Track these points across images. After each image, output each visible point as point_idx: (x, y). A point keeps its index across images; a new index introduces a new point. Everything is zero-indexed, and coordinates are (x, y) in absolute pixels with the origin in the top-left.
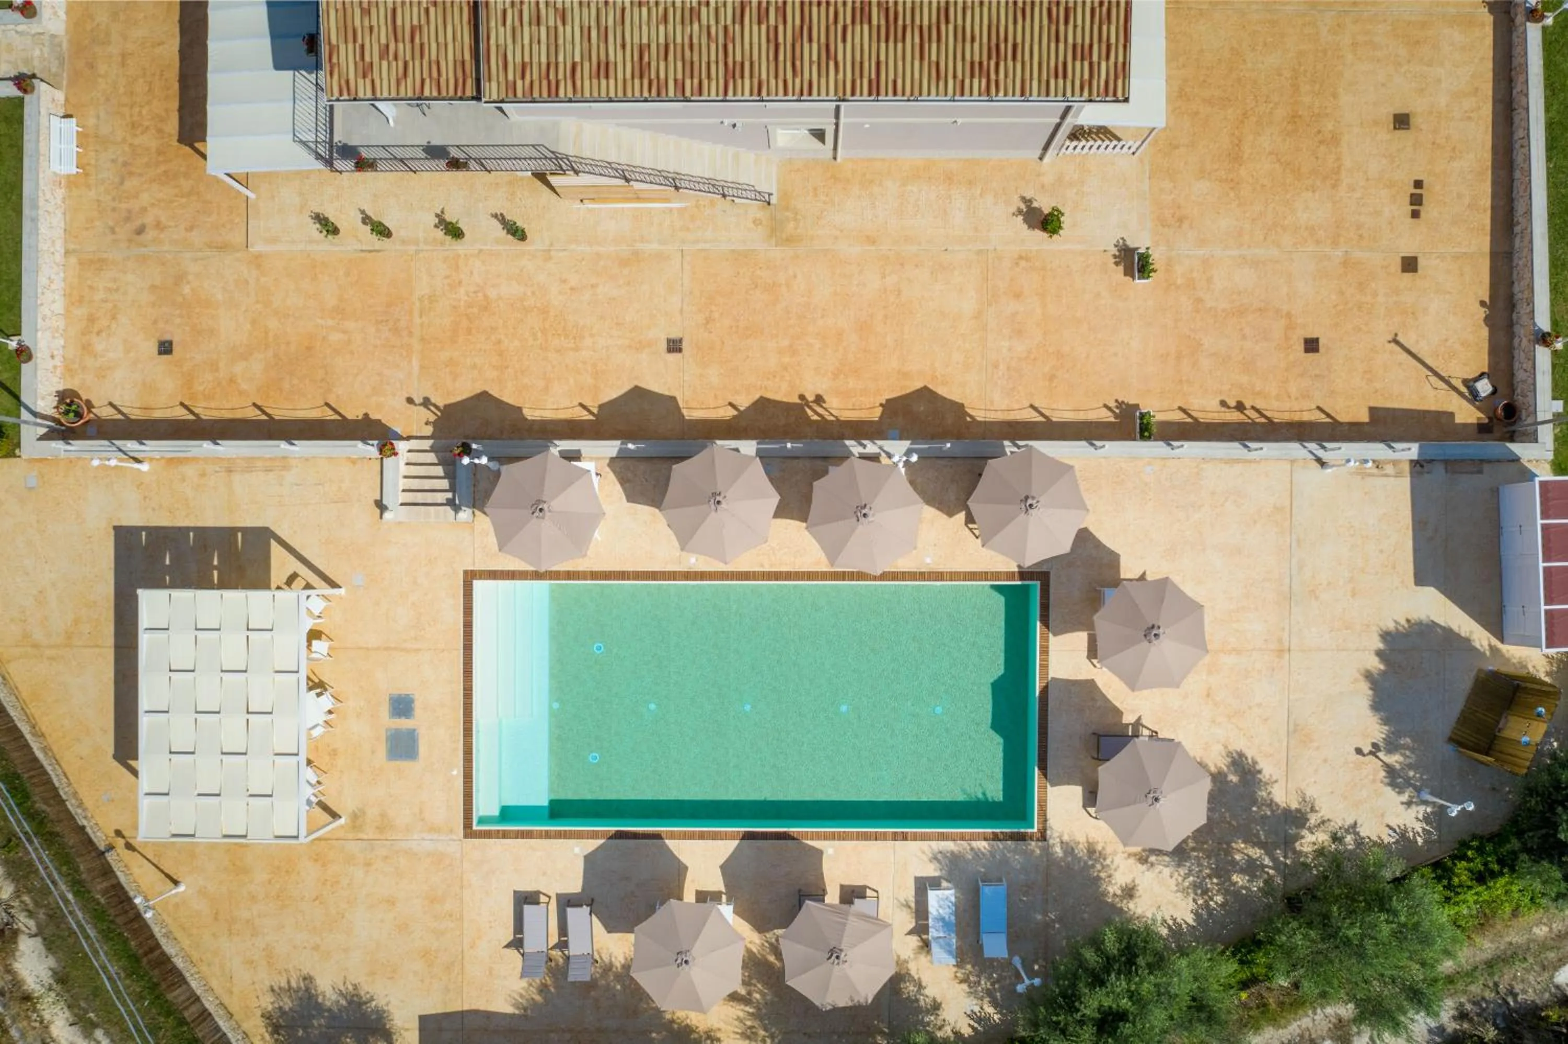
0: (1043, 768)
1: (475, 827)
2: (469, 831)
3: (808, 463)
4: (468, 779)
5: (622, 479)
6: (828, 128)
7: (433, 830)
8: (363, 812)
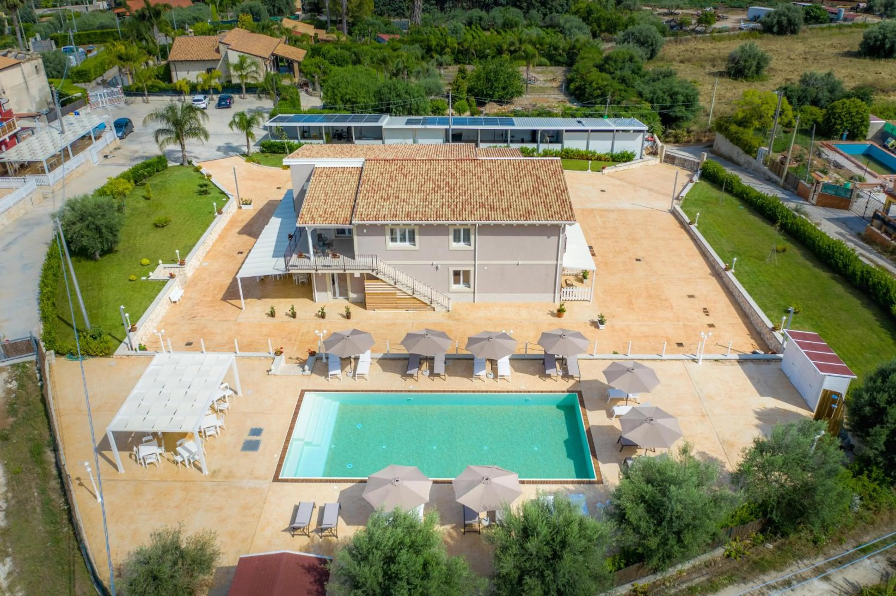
0: (595, 455)
1: (280, 478)
2: (276, 479)
3: (465, 361)
4: (282, 458)
5: (381, 365)
6: (472, 269)
7: (256, 478)
8: (219, 470)
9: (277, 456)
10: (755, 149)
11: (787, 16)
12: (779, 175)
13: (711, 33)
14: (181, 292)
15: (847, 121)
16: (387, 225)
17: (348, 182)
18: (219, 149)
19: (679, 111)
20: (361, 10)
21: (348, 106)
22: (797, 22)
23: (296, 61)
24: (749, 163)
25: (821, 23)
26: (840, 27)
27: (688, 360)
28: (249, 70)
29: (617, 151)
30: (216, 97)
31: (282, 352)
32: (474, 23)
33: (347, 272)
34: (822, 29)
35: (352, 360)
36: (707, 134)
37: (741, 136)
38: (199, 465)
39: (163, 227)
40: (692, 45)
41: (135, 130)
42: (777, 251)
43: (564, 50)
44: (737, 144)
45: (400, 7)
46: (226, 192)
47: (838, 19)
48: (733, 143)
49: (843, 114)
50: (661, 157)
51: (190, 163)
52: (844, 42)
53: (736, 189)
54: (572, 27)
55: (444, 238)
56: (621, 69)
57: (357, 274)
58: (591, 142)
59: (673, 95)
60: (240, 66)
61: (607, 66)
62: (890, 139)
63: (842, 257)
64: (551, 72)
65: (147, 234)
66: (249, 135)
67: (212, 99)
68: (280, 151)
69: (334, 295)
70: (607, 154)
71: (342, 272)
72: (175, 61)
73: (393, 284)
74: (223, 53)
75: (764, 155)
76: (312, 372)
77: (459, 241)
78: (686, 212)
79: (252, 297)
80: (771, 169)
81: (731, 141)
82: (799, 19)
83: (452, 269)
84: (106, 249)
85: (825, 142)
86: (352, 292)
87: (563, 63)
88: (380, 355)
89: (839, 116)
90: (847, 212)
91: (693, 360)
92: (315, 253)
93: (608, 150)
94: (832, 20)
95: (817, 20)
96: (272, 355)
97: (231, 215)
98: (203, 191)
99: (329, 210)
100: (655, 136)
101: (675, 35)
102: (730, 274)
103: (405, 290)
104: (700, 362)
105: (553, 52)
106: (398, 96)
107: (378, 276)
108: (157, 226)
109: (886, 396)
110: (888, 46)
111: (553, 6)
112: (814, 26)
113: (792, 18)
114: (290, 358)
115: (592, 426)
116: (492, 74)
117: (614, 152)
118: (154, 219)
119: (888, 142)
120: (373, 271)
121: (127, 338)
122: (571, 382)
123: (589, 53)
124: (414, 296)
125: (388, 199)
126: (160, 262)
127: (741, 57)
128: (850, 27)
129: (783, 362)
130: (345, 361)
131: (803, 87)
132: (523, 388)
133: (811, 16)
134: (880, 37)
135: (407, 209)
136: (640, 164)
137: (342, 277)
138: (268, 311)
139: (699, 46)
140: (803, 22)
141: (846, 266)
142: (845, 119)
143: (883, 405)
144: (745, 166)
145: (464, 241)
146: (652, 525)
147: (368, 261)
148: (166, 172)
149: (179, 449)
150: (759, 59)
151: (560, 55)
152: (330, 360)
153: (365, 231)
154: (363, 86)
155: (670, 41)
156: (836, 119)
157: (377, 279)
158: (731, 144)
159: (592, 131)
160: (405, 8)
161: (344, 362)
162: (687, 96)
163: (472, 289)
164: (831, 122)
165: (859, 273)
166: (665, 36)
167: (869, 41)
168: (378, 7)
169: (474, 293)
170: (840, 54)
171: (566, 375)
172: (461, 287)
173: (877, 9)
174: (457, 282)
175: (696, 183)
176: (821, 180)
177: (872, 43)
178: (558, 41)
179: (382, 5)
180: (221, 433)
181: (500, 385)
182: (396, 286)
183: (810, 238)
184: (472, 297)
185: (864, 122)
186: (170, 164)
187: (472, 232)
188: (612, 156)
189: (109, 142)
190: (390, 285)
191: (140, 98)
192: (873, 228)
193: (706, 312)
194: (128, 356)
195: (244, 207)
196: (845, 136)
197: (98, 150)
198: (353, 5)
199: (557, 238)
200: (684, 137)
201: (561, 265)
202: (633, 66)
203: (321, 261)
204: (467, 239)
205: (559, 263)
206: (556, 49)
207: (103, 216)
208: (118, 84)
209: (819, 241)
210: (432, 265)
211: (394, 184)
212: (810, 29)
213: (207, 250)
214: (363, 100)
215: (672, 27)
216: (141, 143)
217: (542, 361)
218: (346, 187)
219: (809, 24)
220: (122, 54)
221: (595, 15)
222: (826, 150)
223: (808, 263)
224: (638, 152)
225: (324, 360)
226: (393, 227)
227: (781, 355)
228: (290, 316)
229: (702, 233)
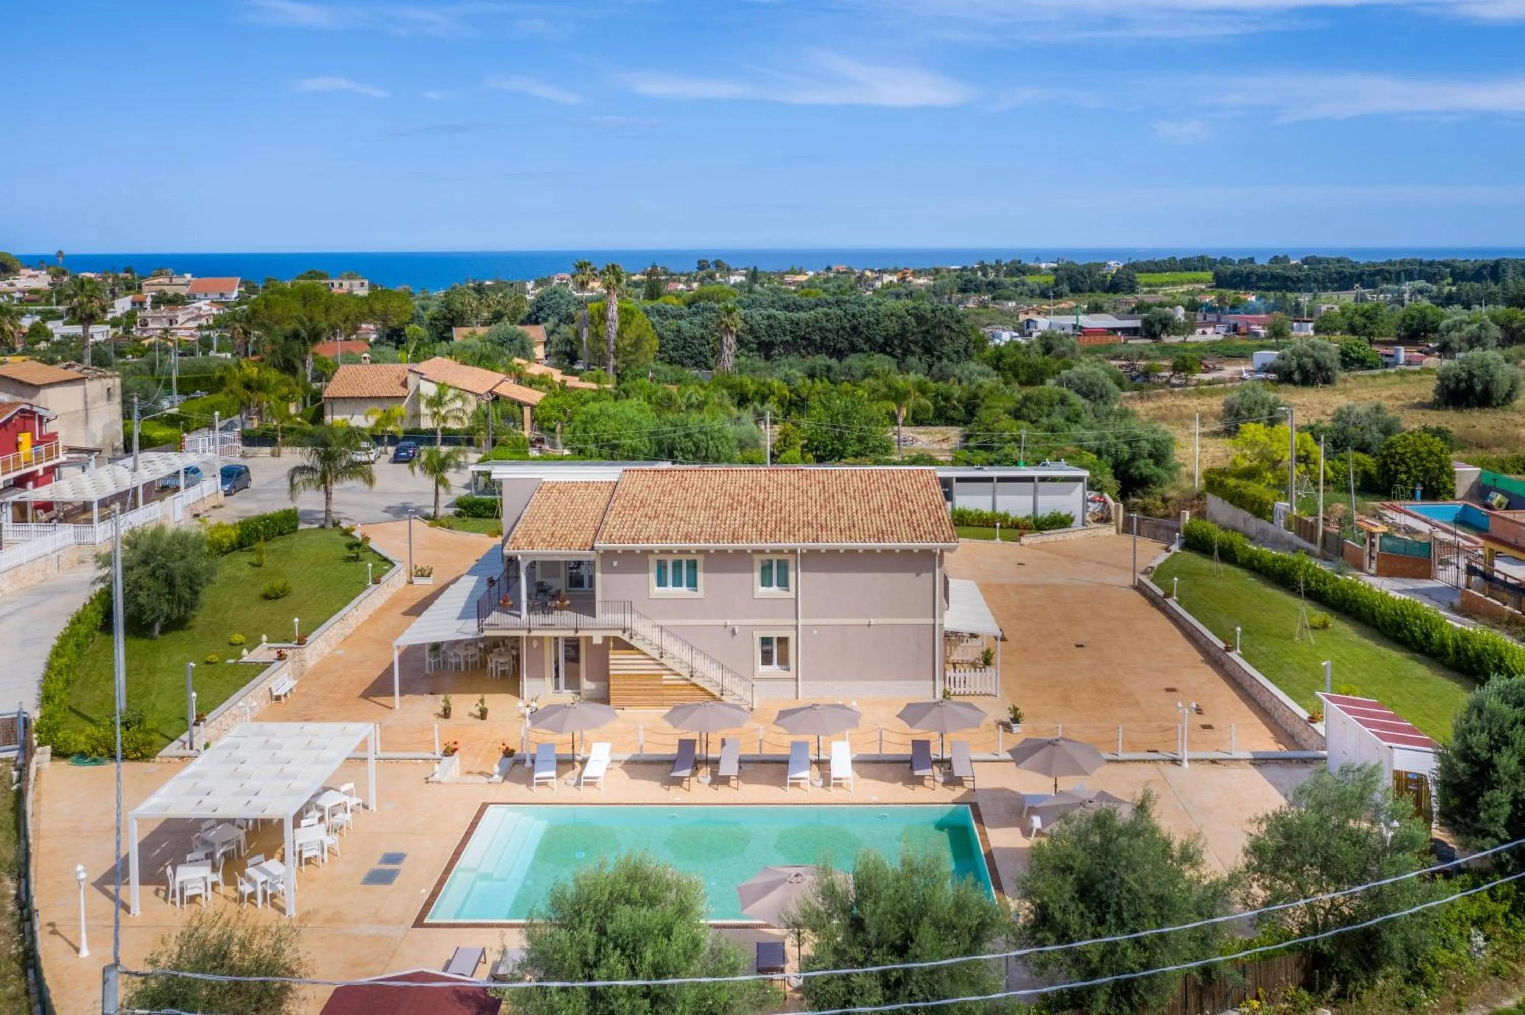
1: (426, 921)
2: (419, 923)
3: (775, 766)
4: (434, 895)
5: (627, 771)
6: (791, 634)
7: (382, 922)
8: (316, 911)
9: (425, 893)
10: (1270, 507)
11: (1312, 356)
12: (1312, 540)
13: (1196, 385)
14: (291, 684)
15: (1416, 467)
16: (651, 552)
17: (593, 500)
18: (388, 510)
19: (1145, 467)
20: (637, 350)
21: (606, 451)
22: (1329, 365)
23: (528, 405)
24: (1264, 532)
25: (1370, 368)
26: (1402, 374)
27: (1163, 760)
28: (452, 406)
29: (1044, 512)
30: (391, 450)
31: (456, 750)
32: (818, 375)
33: (581, 634)
34: (1374, 377)
35: (577, 764)
36: (1195, 502)
37: (1244, 491)
38: (280, 903)
39: (276, 598)
40: (1168, 401)
41: (253, 484)
42: (1314, 628)
43: (959, 401)
44: (1241, 506)
45: (701, 353)
46: (391, 558)
47: (1396, 364)
48: (1235, 505)
49: (1409, 455)
50: (1117, 525)
51: (336, 524)
52: (1411, 391)
53: (1241, 556)
54: (972, 374)
55: (745, 576)
56: (1048, 415)
57: (598, 639)
58: (999, 498)
59: (1132, 441)
60: (437, 401)
61: (1025, 410)
62: (1492, 494)
63: (1418, 622)
64: (940, 432)
65: (247, 607)
66: (441, 482)
67: (386, 452)
68: (488, 513)
69: (557, 687)
70: (1027, 517)
71: (571, 634)
72: (334, 398)
73: (657, 657)
74: (412, 388)
75: (1285, 513)
76: (505, 779)
77: (770, 585)
78: (1159, 585)
79: (414, 692)
80: (1299, 534)
81: (1231, 502)
82: (1332, 360)
83: (758, 635)
84: (174, 617)
85: (1387, 504)
86: (588, 679)
87: (959, 421)
88: (626, 757)
89: (1402, 460)
90: (1429, 581)
91: (1174, 761)
92: (530, 609)
93: (1030, 512)
94: (1387, 365)
95: (1362, 363)
96: (438, 755)
97: (394, 590)
98: (352, 558)
99: (558, 533)
100: (1106, 495)
101: (1139, 388)
102: (1234, 656)
103: (678, 669)
104: (1186, 764)
105: (942, 403)
106: (688, 436)
107: (633, 642)
108: (267, 597)
109: (1484, 737)
110: (1479, 388)
111: (943, 353)
112: (1359, 373)
113: (1321, 360)
114: (469, 773)
115: (997, 849)
116: (840, 417)
117: (1039, 514)
118: (264, 588)
119: (1492, 499)
120: (624, 632)
121: (187, 733)
122: (959, 792)
123: (1000, 401)
124: (694, 680)
125: (656, 516)
126: (264, 637)
127: (1242, 404)
128: (1418, 373)
129: (1329, 762)
130: (565, 763)
131: (1340, 425)
132: (874, 799)
133: (1351, 359)
134: (1464, 375)
135: (684, 529)
136: (1084, 533)
137: (573, 645)
138: (440, 710)
139: (1178, 403)
140: (1339, 366)
141: (1428, 636)
142: (1412, 464)
143: (1485, 755)
144: (1260, 537)
145: (778, 585)
146: (1088, 924)
147: (616, 618)
148: (293, 535)
149: (250, 871)
150: (1270, 407)
151: (954, 408)
152: (537, 763)
153: (615, 564)
154: (631, 421)
155: (1131, 398)
156: (1396, 465)
157: (632, 648)
158: (1232, 506)
159: (1001, 479)
160: (709, 354)
161: (562, 767)
162: (1155, 442)
163: (792, 674)
164: (1390, 470)
165: (1450, 642)
166: (1124, 390)
167: (1446, 382)
168: (666, 352)
169: (796, 680)
170: (1404, 406)
171: (952, 781)
172: (774, 669)
173: (1457, 347)
174: (767, 659)
175: (1176, 553)
176: (1374, 530)
177: (1452, 386)
178: (950, 387)
179: (673, 349)
180: (329, 859)
181: (834, 794)
182: (663, 661)
183: (1366, 606)
184: (794, 688)
185: (1444, 469)
186: (302, 526)
187: (791, 565)
188: (1035, 522)
189: (206, 495)
190: (653, 659)
191: (268, 450)
192: (1471, 591)
193: (1199, 711)
194: (182, 758)
195: (418, 581)
196: (1418, 494)
197: (186, 503)
198: (626, 342)
199: (931, 575)
200: (1158, 508)
201: (942, 625)
202: (1066, 410)
203: (538, 619)
204: (784, 583)
205: (938, 622)
206: (947, 399)
207: (183, 557)
208: (236, 426)
209: (1379, 606)
210: (726, 626)
211: (667, 500)
212: (1354, 378)
213: (348, 632)
214: (630, 442)
215: (1133, 379)
216: (259, 501)
217: (908, 765)
218: (589, 506)
219: (1351, 370)
220: (252, 380)
221: (1008, 360)
222: (1389, 513)
223: (1367, 641)
224: (1077, 512)
225: (528, 764)
226: (662, 557)
227: (1325, 753)
228: (476, 717)
229: (1187, 610)
